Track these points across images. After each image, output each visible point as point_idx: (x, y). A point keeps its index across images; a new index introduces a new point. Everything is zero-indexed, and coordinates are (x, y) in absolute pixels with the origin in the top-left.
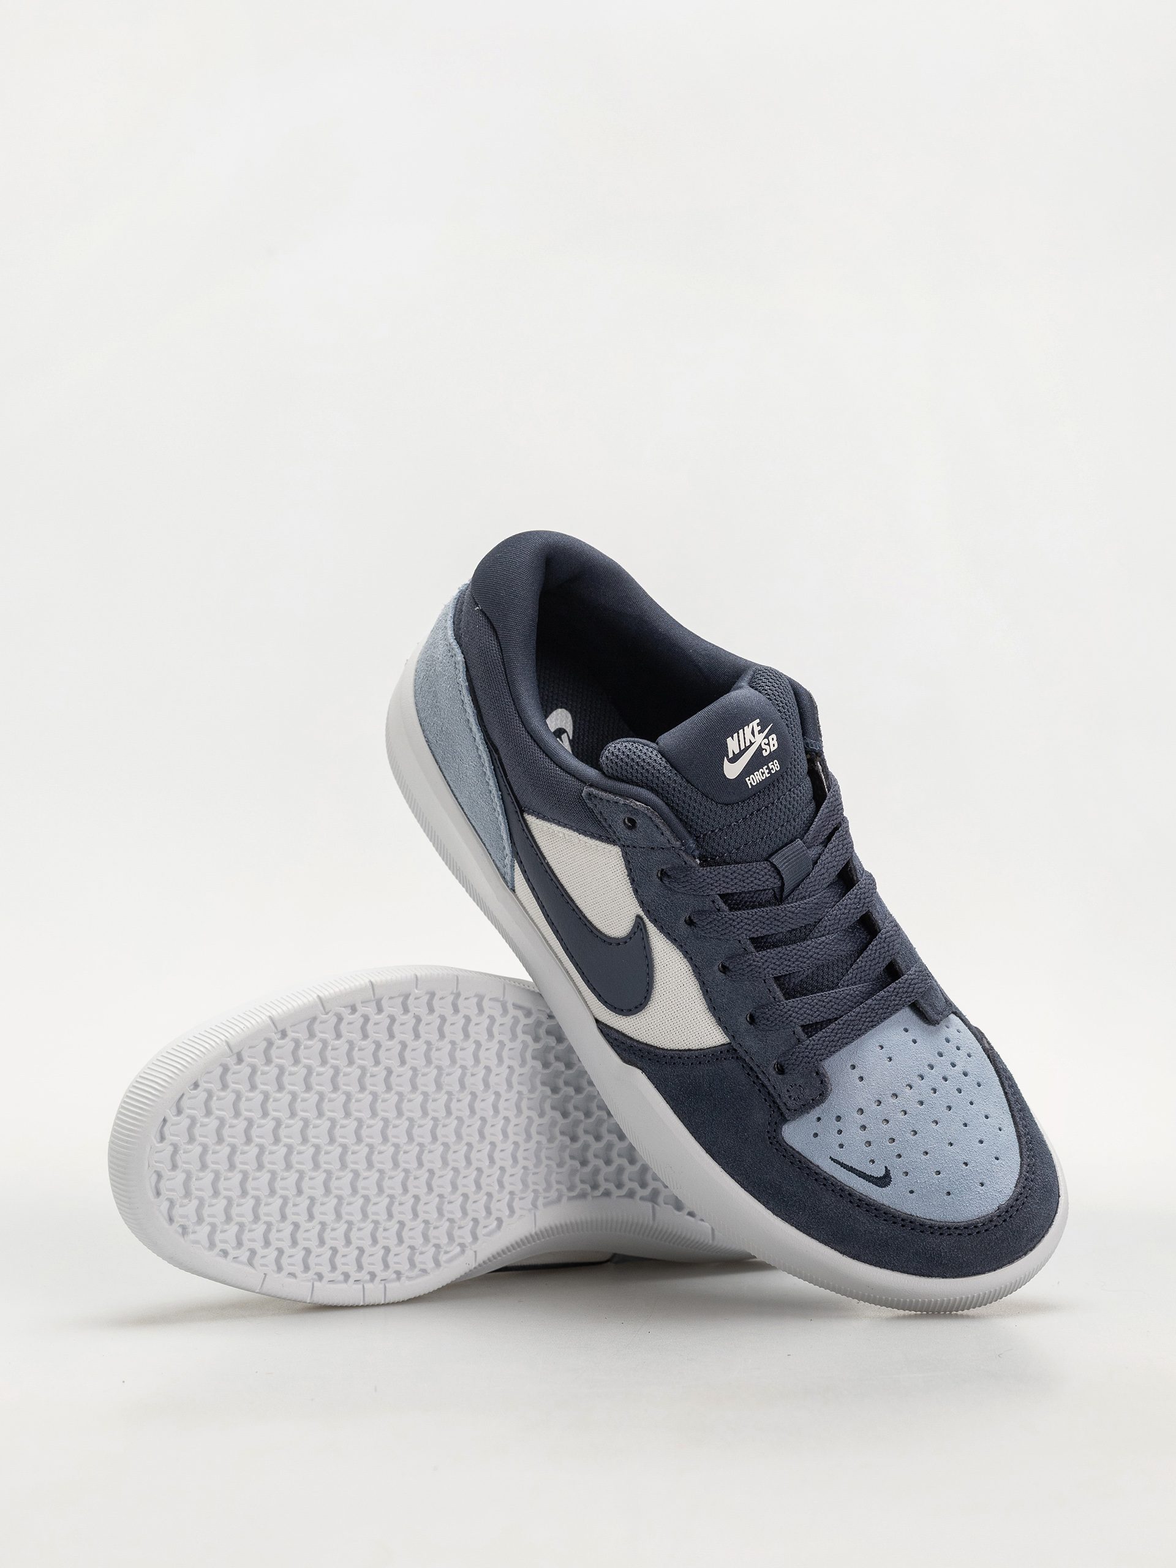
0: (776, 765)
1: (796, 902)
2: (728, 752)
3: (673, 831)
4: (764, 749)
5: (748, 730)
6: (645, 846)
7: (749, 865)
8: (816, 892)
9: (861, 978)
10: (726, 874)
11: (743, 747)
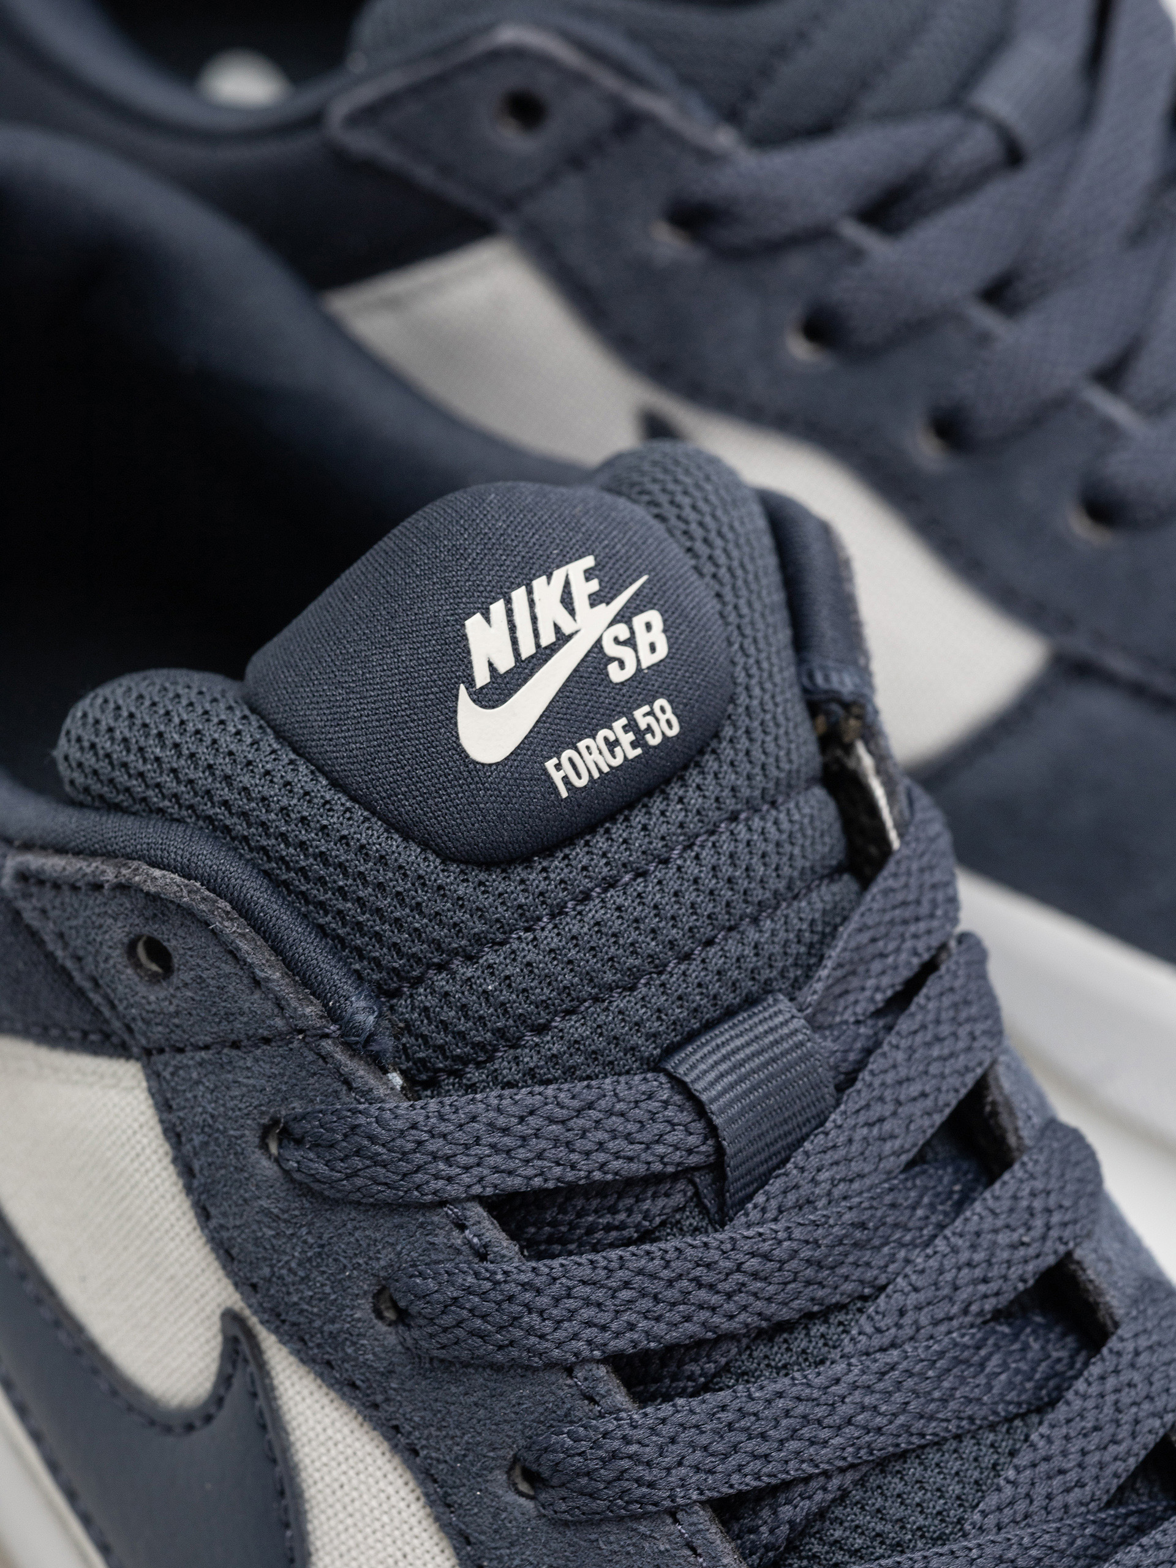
0: (663, 718)
1: (775, 1220)
2: (469, 665)
3: (292, 966)
4: (612, 659)
5: (547, 591)
6: (208, 1039)
7: (588, 1087)
8: (856, 1185)
9: (1049, 1497)
10: (501, 1121)
11: (527, 649)
